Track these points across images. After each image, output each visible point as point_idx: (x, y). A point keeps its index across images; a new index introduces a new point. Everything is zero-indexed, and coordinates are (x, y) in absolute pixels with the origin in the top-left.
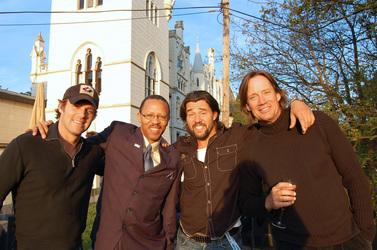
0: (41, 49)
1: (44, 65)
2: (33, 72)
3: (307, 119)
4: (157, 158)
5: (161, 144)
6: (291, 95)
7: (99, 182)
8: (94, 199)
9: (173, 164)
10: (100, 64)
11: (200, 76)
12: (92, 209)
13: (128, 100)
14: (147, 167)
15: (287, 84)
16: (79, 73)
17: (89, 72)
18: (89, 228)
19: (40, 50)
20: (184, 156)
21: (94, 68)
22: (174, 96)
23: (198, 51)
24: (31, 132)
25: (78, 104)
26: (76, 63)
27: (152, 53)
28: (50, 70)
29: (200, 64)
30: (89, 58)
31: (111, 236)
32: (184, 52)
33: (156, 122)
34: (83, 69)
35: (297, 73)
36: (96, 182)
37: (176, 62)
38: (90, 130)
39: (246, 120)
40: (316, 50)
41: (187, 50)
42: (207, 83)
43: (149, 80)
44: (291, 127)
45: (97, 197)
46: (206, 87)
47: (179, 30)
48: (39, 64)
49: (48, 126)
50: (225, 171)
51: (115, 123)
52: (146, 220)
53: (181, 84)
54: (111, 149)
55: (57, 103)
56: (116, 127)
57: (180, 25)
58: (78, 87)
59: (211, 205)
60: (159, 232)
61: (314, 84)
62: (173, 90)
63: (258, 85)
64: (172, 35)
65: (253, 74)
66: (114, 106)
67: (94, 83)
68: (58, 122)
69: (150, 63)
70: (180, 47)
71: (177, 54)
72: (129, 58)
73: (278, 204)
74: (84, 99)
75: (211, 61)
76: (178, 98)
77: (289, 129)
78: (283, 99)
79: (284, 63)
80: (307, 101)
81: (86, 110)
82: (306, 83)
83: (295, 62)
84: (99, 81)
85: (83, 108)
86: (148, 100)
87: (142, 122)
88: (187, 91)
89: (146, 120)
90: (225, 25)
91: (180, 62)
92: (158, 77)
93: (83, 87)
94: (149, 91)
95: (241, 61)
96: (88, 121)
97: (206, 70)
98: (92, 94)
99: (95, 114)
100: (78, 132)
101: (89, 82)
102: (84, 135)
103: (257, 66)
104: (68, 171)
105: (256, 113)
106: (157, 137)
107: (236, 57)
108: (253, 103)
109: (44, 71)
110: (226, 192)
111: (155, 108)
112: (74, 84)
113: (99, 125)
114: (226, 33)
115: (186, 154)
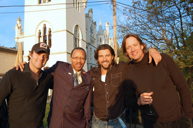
0: (20, 25)
1: (22, 33)
2: (16, 37)
3: (158, 58)
4: (80, 79)
5: (82, 72)
6: (149, 45)
7: (52, 92)
8: (49, 101)
10: (50, 32)
11: (102, 37)
12: (48, 106)
13: (65, 50)
14: (75, 84)
15: (146, 40)
16: (40, 37)
17: (45, 36)
18: (46, 116)
19: (19, 25)
20: (94, 79)
21: (47, 34)
22: (89, 47)
23: (100, 24)
24: (15, 68)
25: (39, 53)
26: (38, 32)
27: (77, 26)
28: (25, 35)
29: (102, 30)
30: (45, 29)
31: (58, 120)
32: (93, 25)
33: (79, 61)
34: (42, 35)
35: (151, 34)
36: (50, 92)
37: (89, 30)
39: (126, 60)
40: (161, 22)
41: (95, 23)
42: (105, 40)
43: (76, 40)
44: (150, 62)
46: (105, 42)
47: (90, 13)
48: (19, 32)
49: (24, 65)
50: (115, 86)
51: (58, 62)
52: (76, 111)
53: (92, 41)
54: (57, 75)
55: (29, 52)
56: (59, 64)
57: (91, 11)
58: (39, 44)
60: (82, 118)
61: (161, 40)
62: (88, 44)
63: (131, 41)
64: (87, 16)
65: (128, 36)
66: (58, 53)
67: (47, 42)
69: (76, 31)
70: (91, 22)
71: (90, 26)
72: (65, 28)
74: (42, 50)
75: (107, 29)
76: (91, 48)
77: (149, 64)
78: (145, 48)
79: (145, 29)
80: (157, 49)
81: (43, 56)
82: (156, 39)
83: (150, 28)
84: (50, 40)
85: (42, 55)
86: (75, 50)
87: (72, 62)
88: (96, 45)
89: (74, 61)
90: (114, 10)
91: (92, 30)
92: (81, 38)
94: (76, 45)
95: (123, 29)
96: (45, 61)
97: (104, 34)
98: (46, 48)
99: (48, 58)
100: (39, 67)
101: (45, 41)
102: (42, 69)
103: (131, 31)
104: (35, 87)
106: (80, 69)
107: (120, 26)
108: (129, 51)
109: (22, 36)
111: (78, 54)
112: (37, 43)
113: (50, 64)
114: (115, 14)
115: (95, 77)
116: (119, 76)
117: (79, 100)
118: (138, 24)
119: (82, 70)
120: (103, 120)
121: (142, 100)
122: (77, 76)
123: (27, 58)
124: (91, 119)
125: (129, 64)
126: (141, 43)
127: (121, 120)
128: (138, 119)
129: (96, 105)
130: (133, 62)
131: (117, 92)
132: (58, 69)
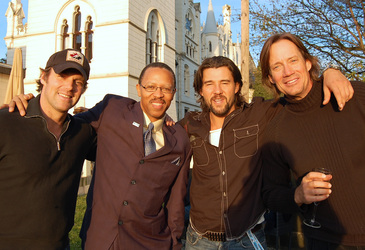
0: (19, 7)
1: (22, 25)
2: (9, 34)
3: (344, 92)
4: (160, 140)
5: (165, 122)
6: (324, 62)
7: (90, 168)
8: (83, 190)
9: (180, 147)
10: (90, 24)
11: (213, 39)
12: (81, 203)
13: (125, 69)
14: (148, 150)
15: (319, 49)
16: (65, 35)
17: (77, 35)
18: (78, 225)
19: (17, 7)
20: (193, 138)
21: (83, 29)
22: (182, 64)
23: (210, 8)
24: (7, 107)
25: (65, 73)
26: (61, 23)
27: (155, 11)
28: (29, 31)
29: (213, 24)
30: (78, 17)
31: (104, 235)
32: (193, 10)
33: (158, 96)
34: (70, 31)
35: (331, 35)
36: (87, 168)
37: (184, 22)
38: (78, 106)
39: (269, 94)
40: (354, 7)
41: (197, 7)
42: (221, 47)
43: (151, 44)
44: (325, 102)
45: (87, 187)
46: (220, 52)
48: (16, 24)
49: (28, 101)
50: (243, 157)
51: (108, 97)
52: (148, 214)
53: (190, 50)
54: (104, 128)
55: (39, 72)
56: (110, 102)
58: (64, 53)
59: (227, 198)
60: (162, 230)
61: (353, 49)
62: (181, 56)
63: (283, 51)
65: (276, 39)
66: (108, 76)
67: (83, 48)
68: (39, 96)
69: (152, 23)
70: (188, 4)
71: (185, 12)
72: (126, 16)
73: (310, 198)
74: (72, 67)
75: (227, 20)
76: (186, 66)
77: (323, 106)
78: (314, 68)
79: (316, 23)
80: (344, 70)
81: (74, 81)
82: (342, 47)
83: (328, 21)
84: (89, 45)
85: (71, 78)
86: (150, 69)
87: (142, 96)
88: (198, 59)
89: (147, 93)
91: (189, 22)
92: (162, 41)
93: (70, 53)
94: (151, 58)
95: (264, 20)
96: (77, 94)
97: (220, 32)
98: (81, 62)
99: (84, 86)
100: (64, 108)
101: (77, 46)
102: (71, 112)
103: (283, 27)
104: (53, 155)
105: (281, 86)
106: (160, 113)
107: (258, 15)
108: (277, 74)
109: (22, 34)
110: (246, 182)
111: (157, 78)
112: (59, 49)
113: (89, 100)
115: (196, 135)
116: (252, 133)
117: (156, 189)
118: (300, 10)
119: (164, 116)
120: (212, 237)
121: (306, 190)
122: (152, 130)
123: (36, 86)
124: (184, 236)
125: (275, 105)
126: (307, 56)
127: (254, 239)
128: (296, 238)
129: (196, 202)
130: (287, 100)
131: (246, 173)
132: (107, 114)
